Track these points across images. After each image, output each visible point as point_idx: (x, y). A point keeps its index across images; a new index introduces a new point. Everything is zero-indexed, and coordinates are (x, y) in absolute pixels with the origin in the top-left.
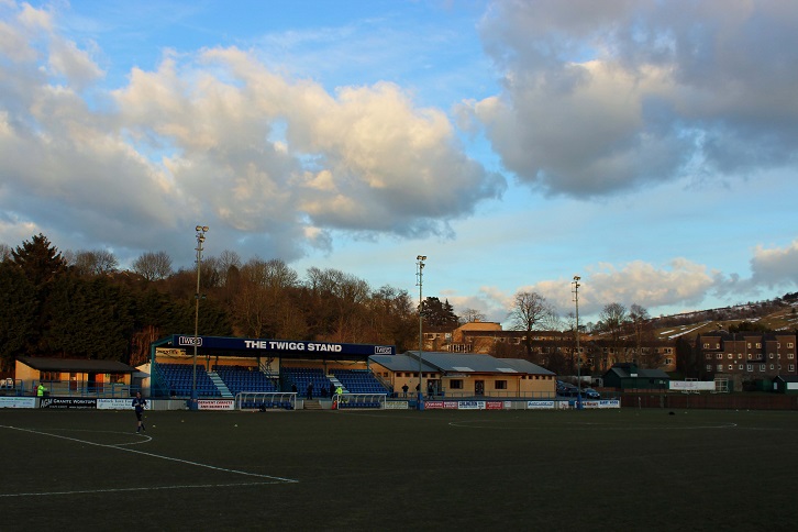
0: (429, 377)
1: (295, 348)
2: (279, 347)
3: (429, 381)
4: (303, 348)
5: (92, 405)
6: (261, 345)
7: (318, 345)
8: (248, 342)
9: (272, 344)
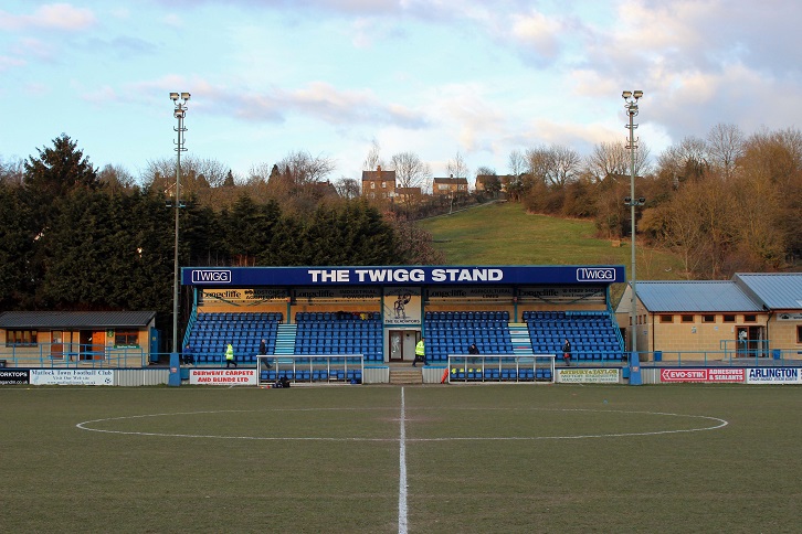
0: (740, 321)
1: (405, 278)
2: (373, 279)
3: (740, 329)
4: (422, 278)
5: (23, 379)
6: (340, 276)
7: (453, 272)
8: (314, 273)
9: (361, 273)
